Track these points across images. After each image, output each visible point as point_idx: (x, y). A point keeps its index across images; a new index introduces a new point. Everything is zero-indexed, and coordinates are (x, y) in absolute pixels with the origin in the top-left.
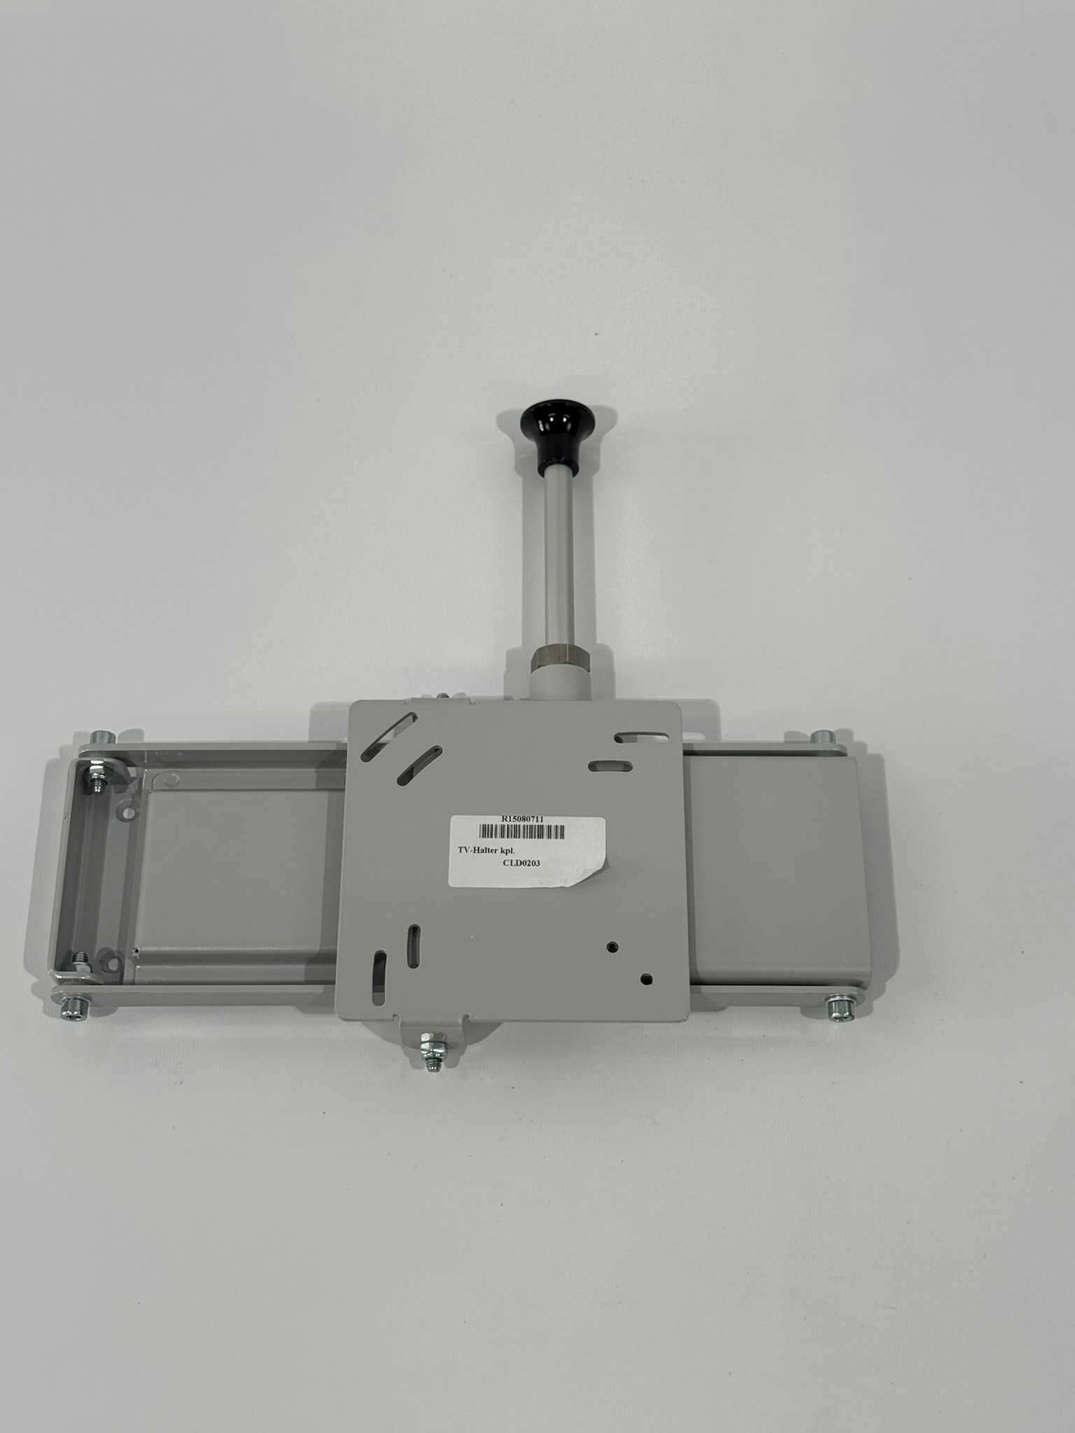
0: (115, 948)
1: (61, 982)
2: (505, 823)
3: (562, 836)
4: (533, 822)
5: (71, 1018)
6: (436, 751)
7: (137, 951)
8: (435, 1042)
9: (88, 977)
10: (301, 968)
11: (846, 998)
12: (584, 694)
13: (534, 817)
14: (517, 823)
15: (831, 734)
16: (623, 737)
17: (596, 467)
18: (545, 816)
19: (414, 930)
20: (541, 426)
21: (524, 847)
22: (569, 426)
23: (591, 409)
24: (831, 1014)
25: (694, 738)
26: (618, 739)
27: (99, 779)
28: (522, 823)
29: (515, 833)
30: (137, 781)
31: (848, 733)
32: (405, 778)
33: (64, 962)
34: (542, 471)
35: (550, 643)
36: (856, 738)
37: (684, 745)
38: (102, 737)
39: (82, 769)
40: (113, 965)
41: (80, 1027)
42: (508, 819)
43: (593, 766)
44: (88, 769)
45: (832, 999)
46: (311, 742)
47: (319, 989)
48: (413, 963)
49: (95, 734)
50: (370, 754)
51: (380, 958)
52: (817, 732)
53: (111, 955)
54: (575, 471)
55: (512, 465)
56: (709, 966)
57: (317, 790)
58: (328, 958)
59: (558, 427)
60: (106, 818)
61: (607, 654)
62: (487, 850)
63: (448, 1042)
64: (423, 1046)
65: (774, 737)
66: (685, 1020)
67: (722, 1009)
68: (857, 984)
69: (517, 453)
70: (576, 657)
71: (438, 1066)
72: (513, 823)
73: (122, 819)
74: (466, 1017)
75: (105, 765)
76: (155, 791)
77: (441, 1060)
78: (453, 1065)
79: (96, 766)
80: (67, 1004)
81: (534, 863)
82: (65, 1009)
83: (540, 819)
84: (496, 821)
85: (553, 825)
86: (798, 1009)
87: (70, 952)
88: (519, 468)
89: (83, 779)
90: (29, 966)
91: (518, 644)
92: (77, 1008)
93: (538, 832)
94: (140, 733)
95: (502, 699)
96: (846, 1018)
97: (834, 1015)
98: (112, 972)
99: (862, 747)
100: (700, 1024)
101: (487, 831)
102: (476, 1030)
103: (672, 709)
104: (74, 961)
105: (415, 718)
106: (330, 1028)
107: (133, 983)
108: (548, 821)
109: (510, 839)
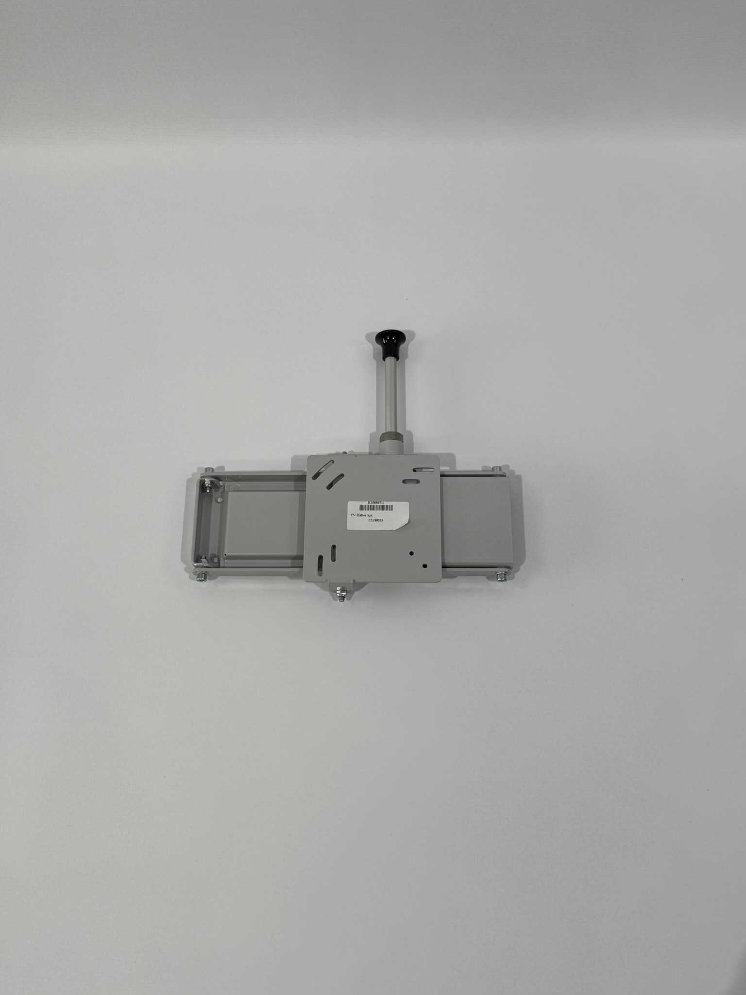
0: (216, 553)
1: (196, 567)
2: (369, 504)
3: (392, 510)
4: (380, 504)
5: (201, 581)
6: (342, 476)
7: (225, 555)
8: (342, 590)
9: (207, 565)
10: (290, 561)
11: (503, 573)
12: (401, 452)
13: (381, 502)
14: (374, 504)
15: (500, 467)
16: (416, 470)
17: (406, 356)
18: (385, 501)
19: (334, 547)
20: (384, 341)
21: (377, 514)
22: (395, 341)
23: (403, 332)
24: (498, 579)
25: (445, 469)
26: (414, 470)
27: (208, 487)
28: (376, 505)
29: (373, 508)
30: (223, 487)
31: (507, 467)
32: (330, 486)
33: (197, 559)
34: (384, 359)
35: (387, 431)
36: (511, 468)
37: (441, 472)
38: (209, 470)
39: (202, 483)
40: (216, 560)
41: (204, 585)
43: (404, 481)
44: (204, 483)
45: (498, 573)
46: (292, 471)
47: (297, 570)
48: (334, 560)
49: (206, 469)
50: (316, 476)
51: (321, 558)
52: (494, 467)
53: (214, 556)
54: (397, 358)
55: (372, 355)
56: (450, 561)
57: (295, 491)
58: (301, 558)
59: (391, 341)
60: (211, 502)
61: (410, 434)
62: (362, 515)
63: (348, 590)
64: (338, 592)
65: (477, 468)
66: (440, 582)
67: (455, 577)
68: (508, 567)
69: (374, 350)
70: (397, 436)
71: (344, 600)
72: (372, 504)
73: (217, 502)
74: (354, 581)
75: (211, 481)
76: (231, 491)
77: (344, 597)
78: (349, 599)
79: (207, 482)
80: (199, 575)
81: (381, 520)
82: (198, 577)
83: (383, 503)
84: (365, 503)
85: (388, 505)
86: (485, 577)
87: (198, 555)
88: (375, 357)
89: (202, 487)
90: (183, 560)
91: (374, 430)
92: (203, 577)
93: (382, 508)
94: (223, 467)
95: (368, 454)
96: (503, 580)
97: (499, 579)
98: (216, 563)
99: (513, 472)
100: (446, 583)
101: (362, 508)
102: (359, 586)
103: (435, 457)
104: (201, 558)
105: (333, 462)
106: (302, 585)
107: (224, 567)
108: (386, 503)
109: (371, 511)
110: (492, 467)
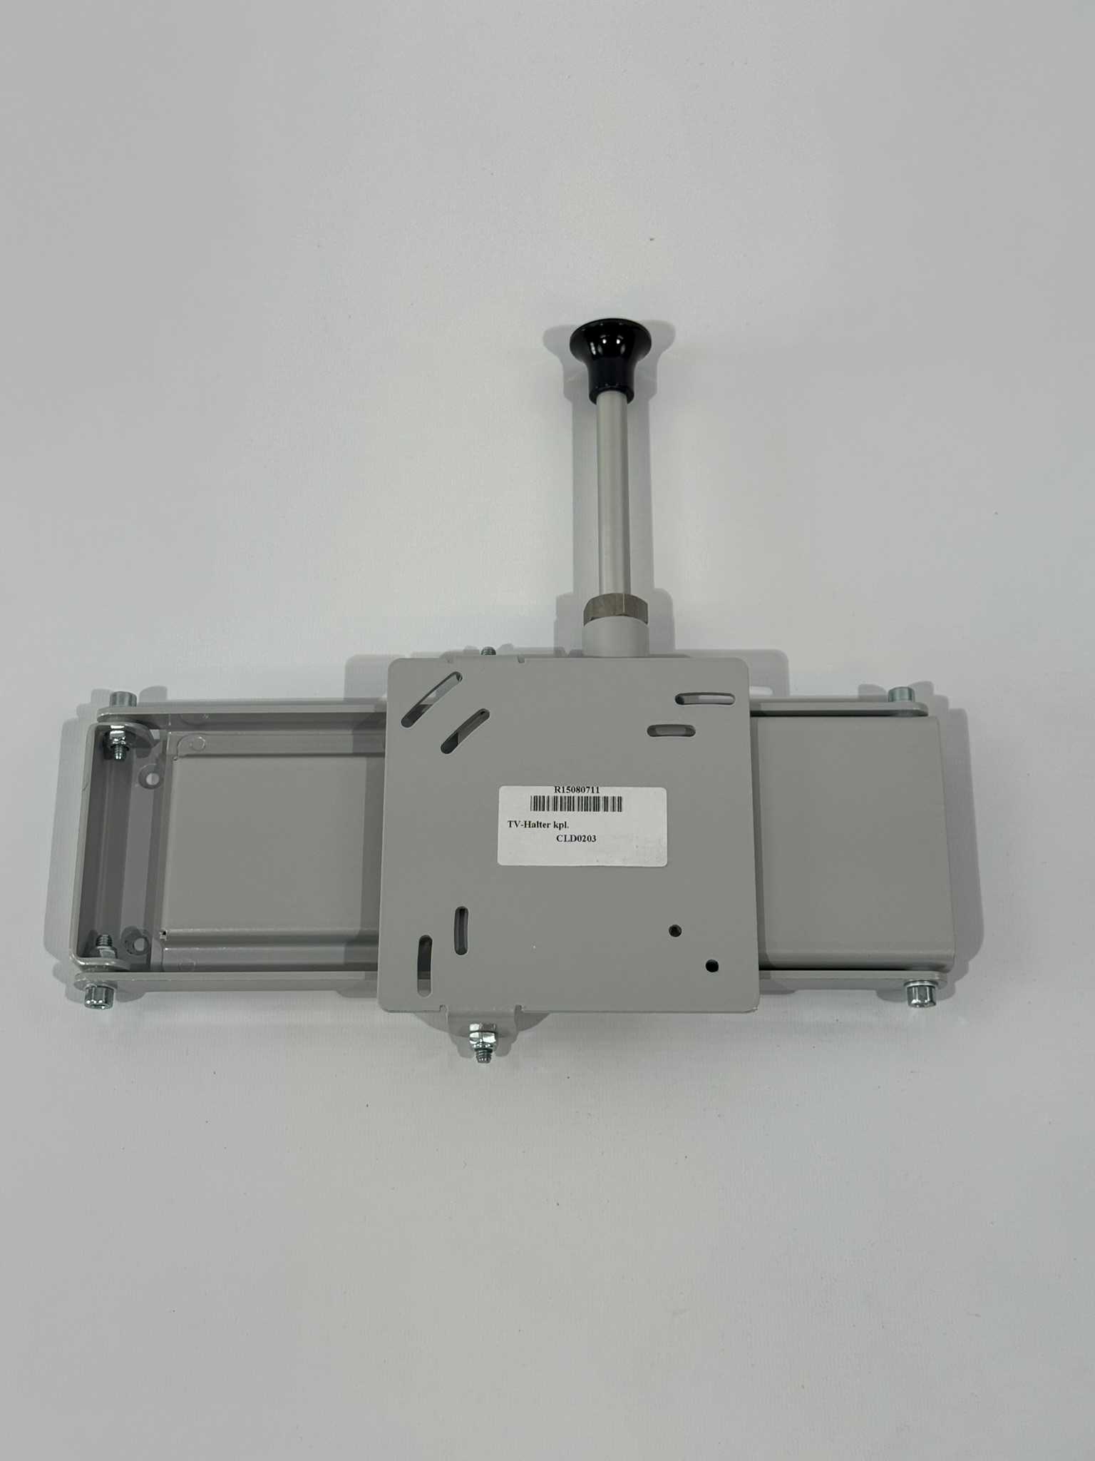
0: (141, 927)
1: (84, 968)
2: (559, 795)
3: (620, 809)
4: (588, 793)
5: (97, 1006)
6: (483, 715)
7: (164, 933)
8: (484, 1031)
9: (112, 963)
10: (341, 949)
11: (927, 984)
12: (642, 651)
13: (589, 788)
14: (571, 794)
15: (910, 691)
16: (684, 697)
17: (652, 390)
18: (601, 786)
19: (462, 912)
20: (593, 348)
21: (579, 821)
22: (623, 349)
23: (644, 325)
24: (910, 1000)
25: (759, 692)
26: (679, 700)
27: (120, 745)
28: (576, 794)
29: (569, 805)
30: (160, 744)
31: (928, 686)
32: (450, 745)
33: (87, 947)
34: (593, 398)
35: (605, 592)
36: (940, 693)
37: (752, 703)
38: (122, 701)
39: (101, 734)
40: (139, 945)
41: (105, 1014)
42: (561, 790)
43: (652, 731)
44: (107, 734)
45: (912, 985)
46: (348, 701)
47: (361, 975)
48: (461, 949)
49: (114, 695)
50: (413, 716)
51: (425, 943)
52: (895, 689)
53: (135, 934)
54: (629, 395)
55: (561, 389)
56: (780, 950)
57: (355, 755)
58: (370, 939)
59: (611, 350)
60: (129, 782)
61: (666, 601)
62: (539, 824)
63: (500, 1032)
64: (472, 1035)
65: (846, 693)
66: (754, 1011)
67: (793, 992)
68: (938, 968)
69: (566, 375)
70: (633, 607)
71: (489, 1057)
72: (566, 795)
73: (147, 786)
74: (518, 1008)
75: (127, 731)
76: (182, 757)
77: (491, 1051)
78: (505, 1052)
79: (117, 730)
80: (90, 991)
81: (589, 839)
82: (88, 997)
83: (595, 790)
84: (548, 792)
85: (610, 795)
86: (875, 995)
87: (92, 933)
88: (569, 392)
89: (103, 744)
90: (49, 946)
91: (569, 589)
92: (103, 995)
93: (594, 805)
94: (162, 691)
95: (552, 653)
96: (926, 1004)
97: (914, 1001)
98: (139, 953)
99: (944, 701)
100: (770, 1008)
101: (538, 804)
102: (527, 1019)
103: (736, 663)
104: (97, 945)
105: (459, 677)
107: (161, 969)
108: (605, 792)
109: (563, 812)
110: (887, 690)
